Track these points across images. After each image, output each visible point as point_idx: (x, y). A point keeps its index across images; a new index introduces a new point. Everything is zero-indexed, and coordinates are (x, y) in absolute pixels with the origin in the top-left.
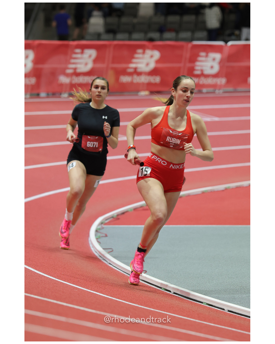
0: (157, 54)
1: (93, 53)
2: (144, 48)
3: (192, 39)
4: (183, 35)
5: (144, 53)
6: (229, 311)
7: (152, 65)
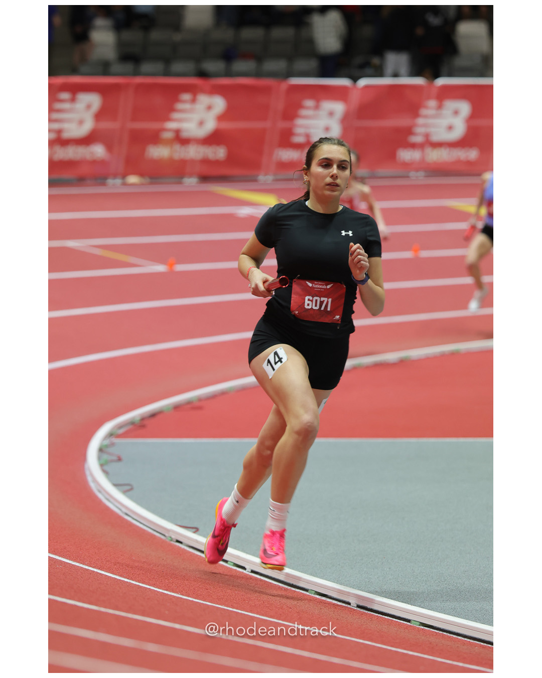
0: (219, 103)
1: (94, 100)
2: (193, 90)
3: (289, 74)
4: (272, 65)
5: (194, 101)
6: (359, 606)
7: (211, 125)
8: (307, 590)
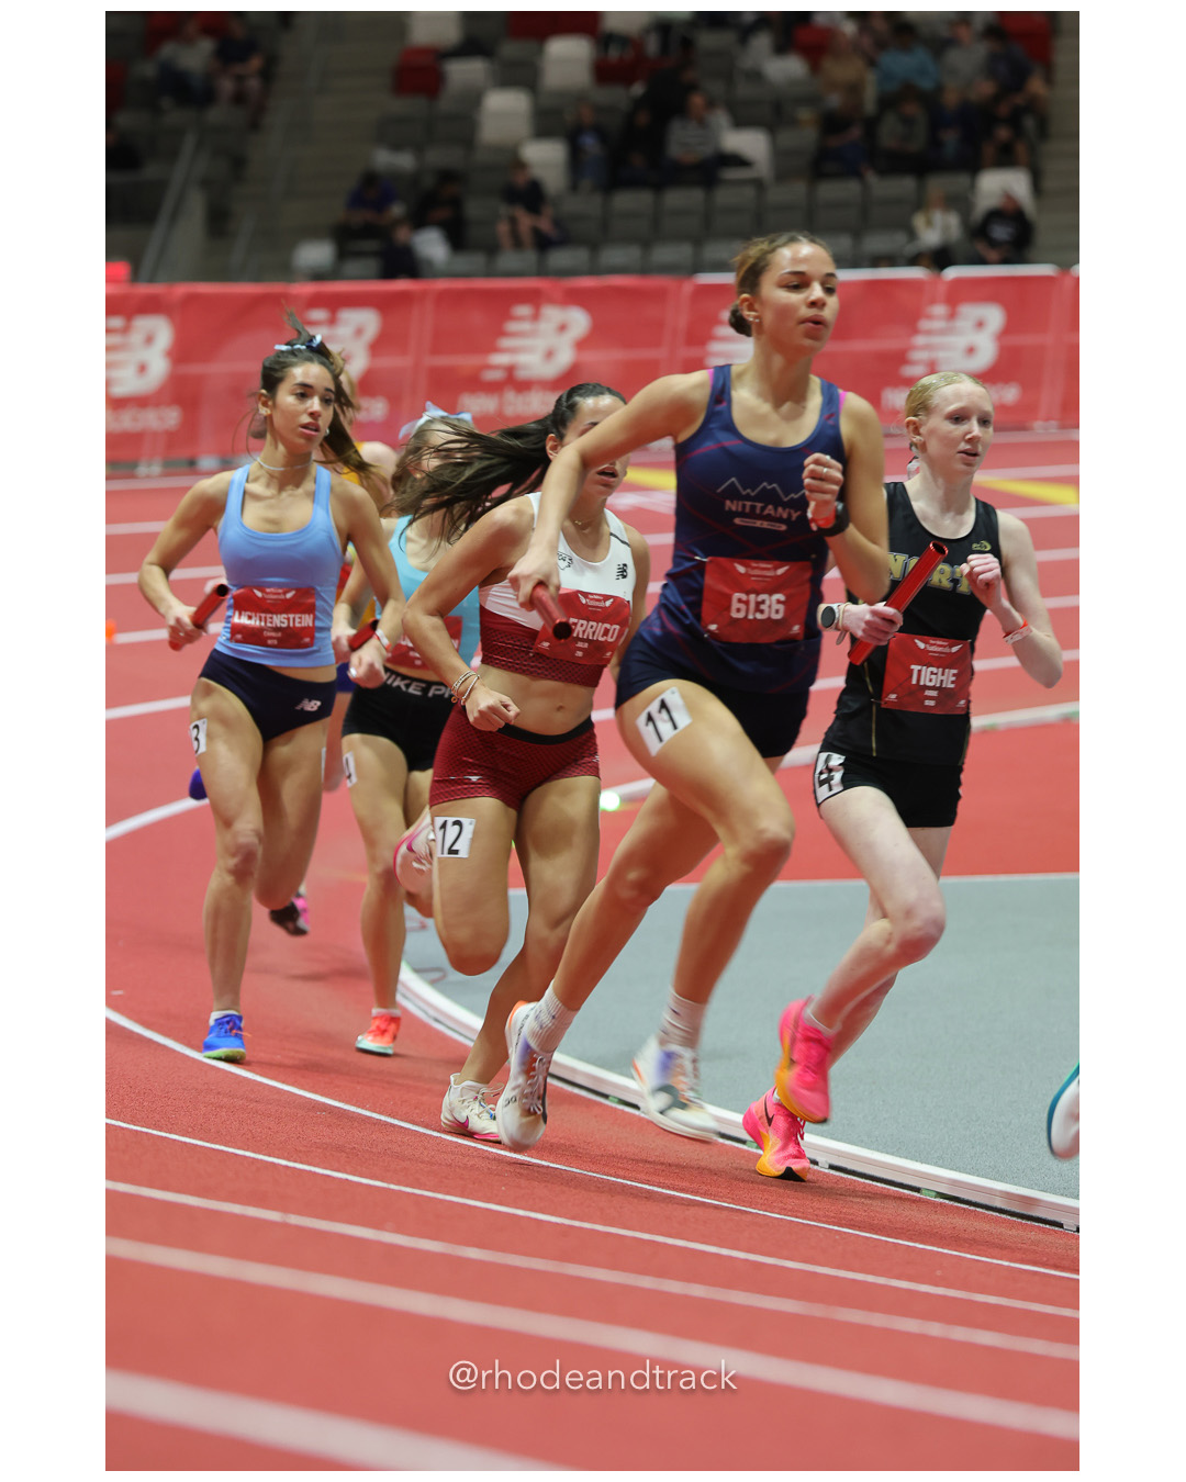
0: (579, 321)
1: (367, 321)
2: (535, 299)
3: (698, 268)
4: (664, 253)
5: (536, 317)
6: (832, 1167)
7: (565, 357)
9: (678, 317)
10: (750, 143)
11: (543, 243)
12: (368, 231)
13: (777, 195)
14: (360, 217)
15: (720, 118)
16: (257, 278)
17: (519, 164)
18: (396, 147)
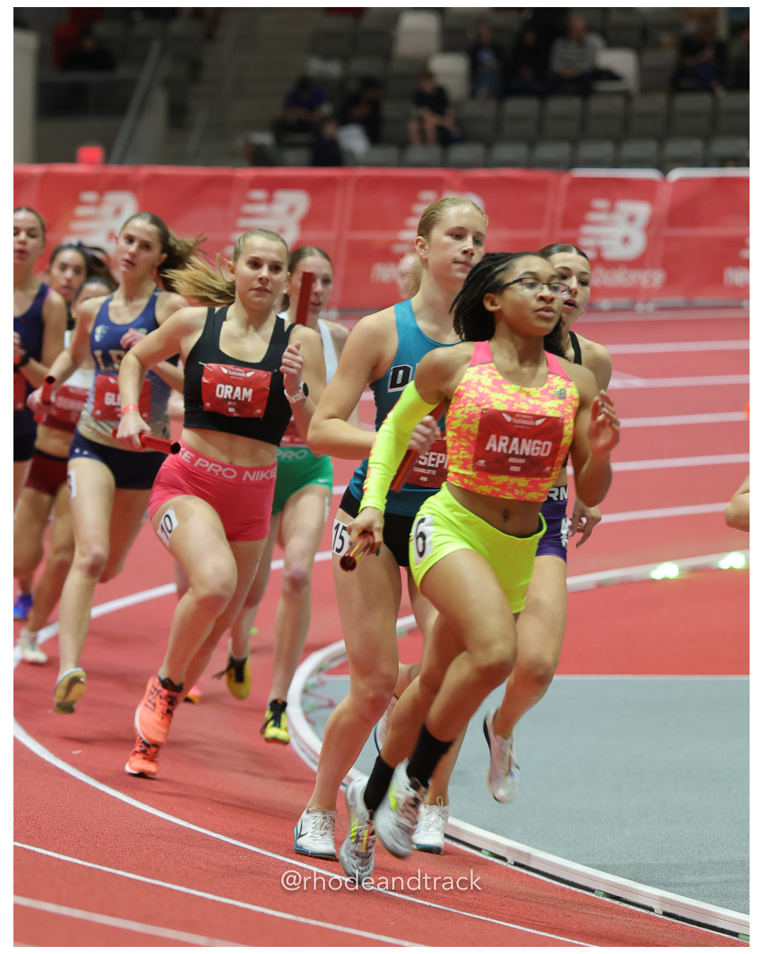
1: (299, 201)
2: (439, 187)
3: (574, 163)
4: (547, 151)
6: (665, 914)
8: (592, 891)
9: (557, 204)
10: (621, 61)
11: (445, 139)
12: (302, 126)
13: (642, 104)
14: (296, 114)
15: (595, 41)
16: (208, 163)
17: (427, 74)
18: (327, 57)
